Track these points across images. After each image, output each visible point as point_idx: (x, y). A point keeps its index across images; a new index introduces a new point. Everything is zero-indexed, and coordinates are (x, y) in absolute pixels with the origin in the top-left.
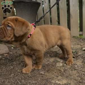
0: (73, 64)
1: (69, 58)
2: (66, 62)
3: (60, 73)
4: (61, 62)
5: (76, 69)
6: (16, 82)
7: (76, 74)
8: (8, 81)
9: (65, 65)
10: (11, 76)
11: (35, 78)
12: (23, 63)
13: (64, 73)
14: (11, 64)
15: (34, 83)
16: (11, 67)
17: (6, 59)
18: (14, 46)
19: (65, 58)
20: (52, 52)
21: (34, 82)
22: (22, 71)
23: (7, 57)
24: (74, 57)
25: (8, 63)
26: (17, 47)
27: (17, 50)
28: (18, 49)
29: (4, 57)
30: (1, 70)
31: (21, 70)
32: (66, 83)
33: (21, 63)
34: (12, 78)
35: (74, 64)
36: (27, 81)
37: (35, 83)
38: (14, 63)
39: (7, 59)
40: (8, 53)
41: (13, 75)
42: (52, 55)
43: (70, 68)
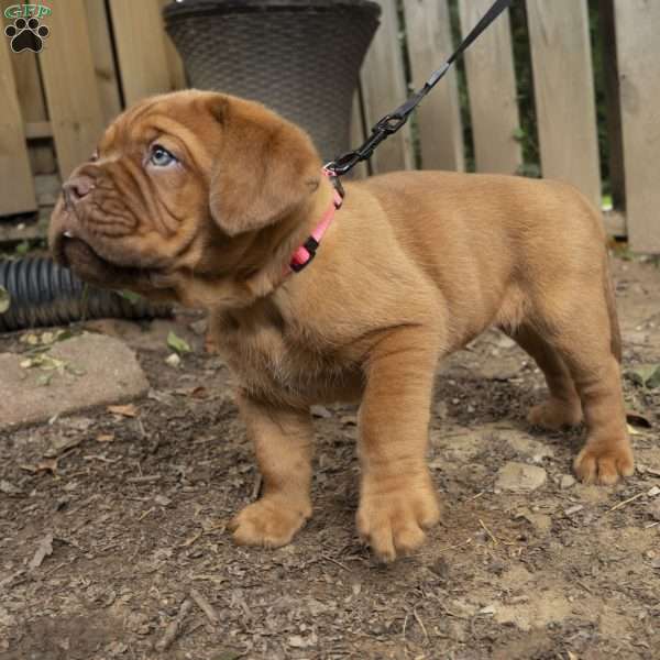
0: (629, 472)
1: (600, 423)
2: (578, 460)
3: (523, 539)
4: (537, 458)
5: (651, 510)
6: (186, 604)
7: (650, 554)
8: (126, 598)
9: (568, 480)
10: (154, 565)
11: (328, 579)
12: (245, 468)
13: (555, 545)
14: (158, 476)
15: (314, 612)
16: (158, 499)
17: (125, 438)
18: (187, 347)
19: (567, 427)
20: (474, 381)
21: (315, 607)
22: (230, 530)
23: (130, 424)
24: (648, 416)
25: (133, 471)
26: (211, 349)
27: (209, 372)
28: (218, 369)
29: (110, 428)
30: (88, 522)
31: (224, 522)
32: (560, 618)
33: (233, 471)
34: (157, 578)
35: (640, 476)
36: (262, 602)
37: (323, 615)
38: (181, 468)
39: (129, 441)
40: (139, 399)
41: (169, 553)
42: (471, 409)
43: (605, 508)
